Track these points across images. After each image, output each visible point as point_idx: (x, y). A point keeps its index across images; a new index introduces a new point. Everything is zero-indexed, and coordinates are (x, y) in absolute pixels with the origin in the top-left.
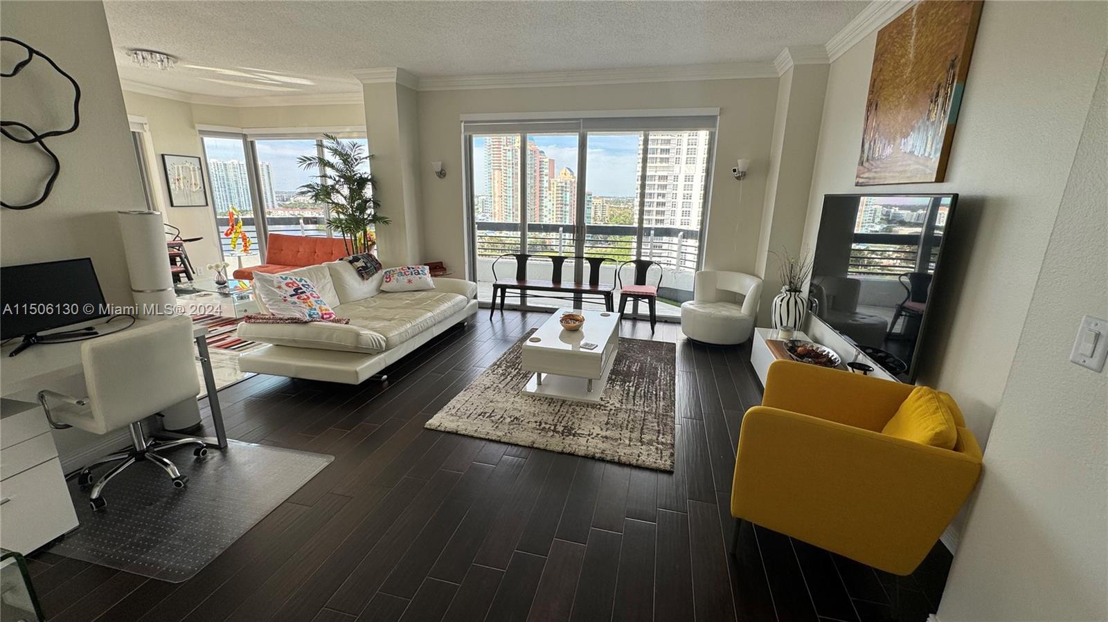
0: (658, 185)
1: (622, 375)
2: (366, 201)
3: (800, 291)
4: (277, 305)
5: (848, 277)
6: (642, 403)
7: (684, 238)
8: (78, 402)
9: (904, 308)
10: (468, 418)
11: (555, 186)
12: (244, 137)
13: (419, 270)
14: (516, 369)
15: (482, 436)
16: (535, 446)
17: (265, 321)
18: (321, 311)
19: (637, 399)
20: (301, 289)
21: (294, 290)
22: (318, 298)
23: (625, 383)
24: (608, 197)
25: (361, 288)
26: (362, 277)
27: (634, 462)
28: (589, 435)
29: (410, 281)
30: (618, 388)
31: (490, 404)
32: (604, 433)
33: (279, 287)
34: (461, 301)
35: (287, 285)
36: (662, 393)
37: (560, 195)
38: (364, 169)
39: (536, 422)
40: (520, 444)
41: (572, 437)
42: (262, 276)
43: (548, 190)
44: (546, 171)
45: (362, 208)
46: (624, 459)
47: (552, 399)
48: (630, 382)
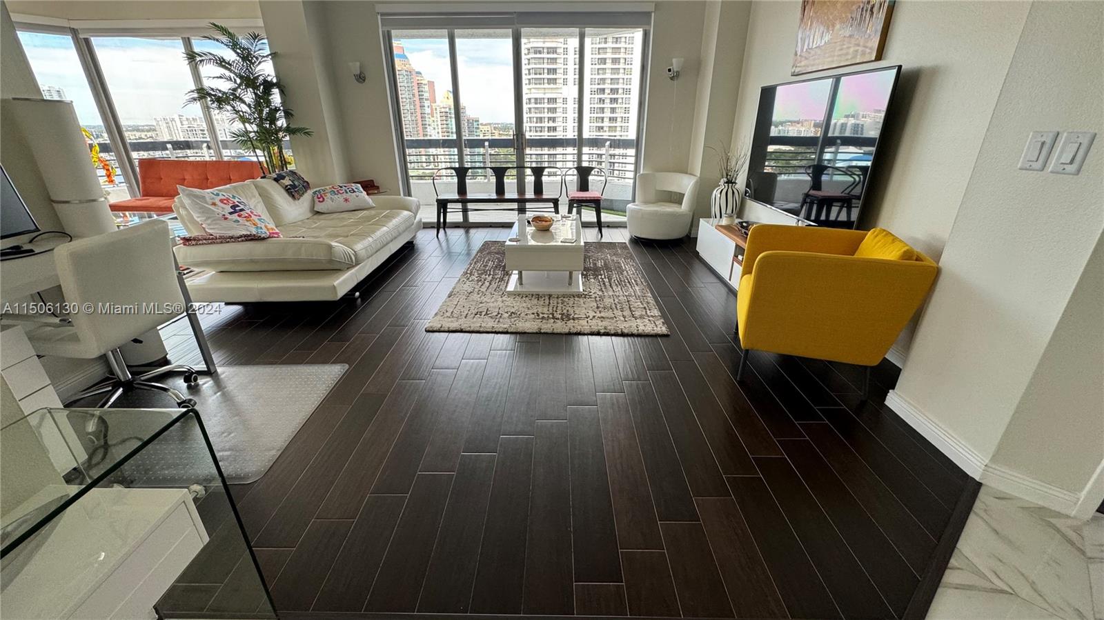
0: (548, 108)
1: (591, 270)
2: (277, 110)
3: (735, 183)
4: (216, 224)
5: (765, 171)
6: (620, 289)
7: (611, 147)
8: (61, 320)
9: (809, 195)
10: (466, 317)
11: (438, 112)
12: (74, 32)
13: (354, 188)
14: (489, 275)
15: (488, 330)
16: (542, 331)
17: (210, 241)
18: (268, 229)
19: (615, 288)
20: (239, 206)
21: (231, 207)
22: (260, 216)
23: (598, 276)
24: (495, 124)
25: (294, 210)
26: (293, 197)
27: (635, 332)
28: (587, 318)
29: (346, 200)
30: (592, 280)
31: (481, 305)
32: (599, 315)
33: (214, 204)
34: (409, 217)
35: (221, 201)
36: (633, 281)
37: (445, 122)
38: (267, 69)
39: (533, 314)
40: (528, 331)
41: (572, 321)
42: (191, 191)
43: (430, 116)
44: (426, 95)
45: (272, 119)
46: (626, 331)
47: (538, 295)
48: (601, 275)
